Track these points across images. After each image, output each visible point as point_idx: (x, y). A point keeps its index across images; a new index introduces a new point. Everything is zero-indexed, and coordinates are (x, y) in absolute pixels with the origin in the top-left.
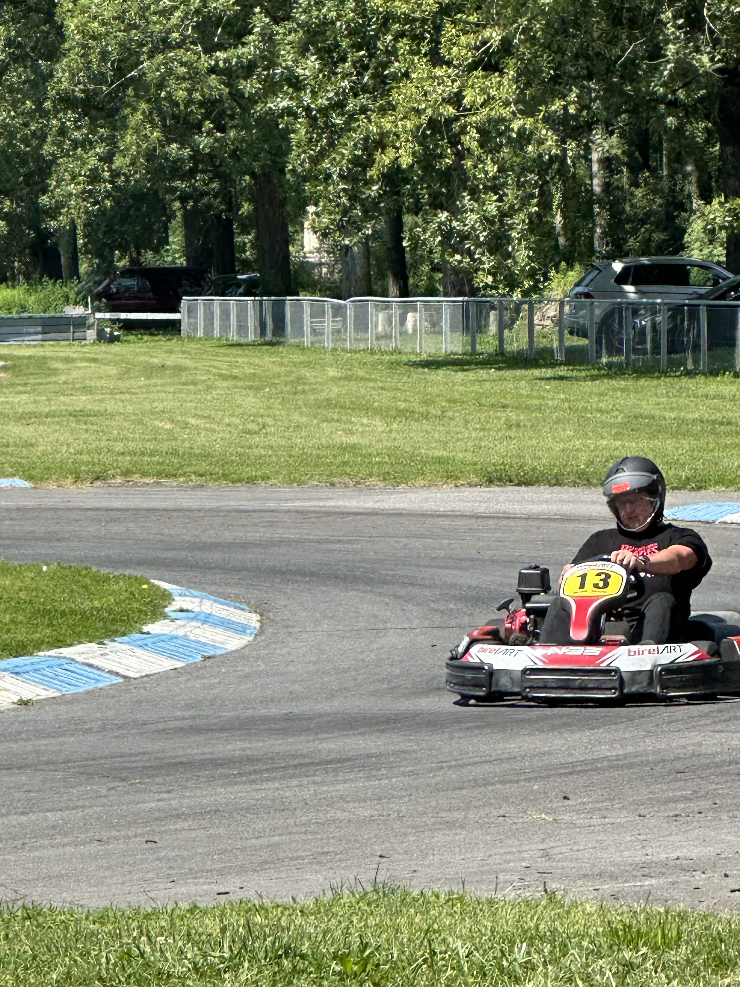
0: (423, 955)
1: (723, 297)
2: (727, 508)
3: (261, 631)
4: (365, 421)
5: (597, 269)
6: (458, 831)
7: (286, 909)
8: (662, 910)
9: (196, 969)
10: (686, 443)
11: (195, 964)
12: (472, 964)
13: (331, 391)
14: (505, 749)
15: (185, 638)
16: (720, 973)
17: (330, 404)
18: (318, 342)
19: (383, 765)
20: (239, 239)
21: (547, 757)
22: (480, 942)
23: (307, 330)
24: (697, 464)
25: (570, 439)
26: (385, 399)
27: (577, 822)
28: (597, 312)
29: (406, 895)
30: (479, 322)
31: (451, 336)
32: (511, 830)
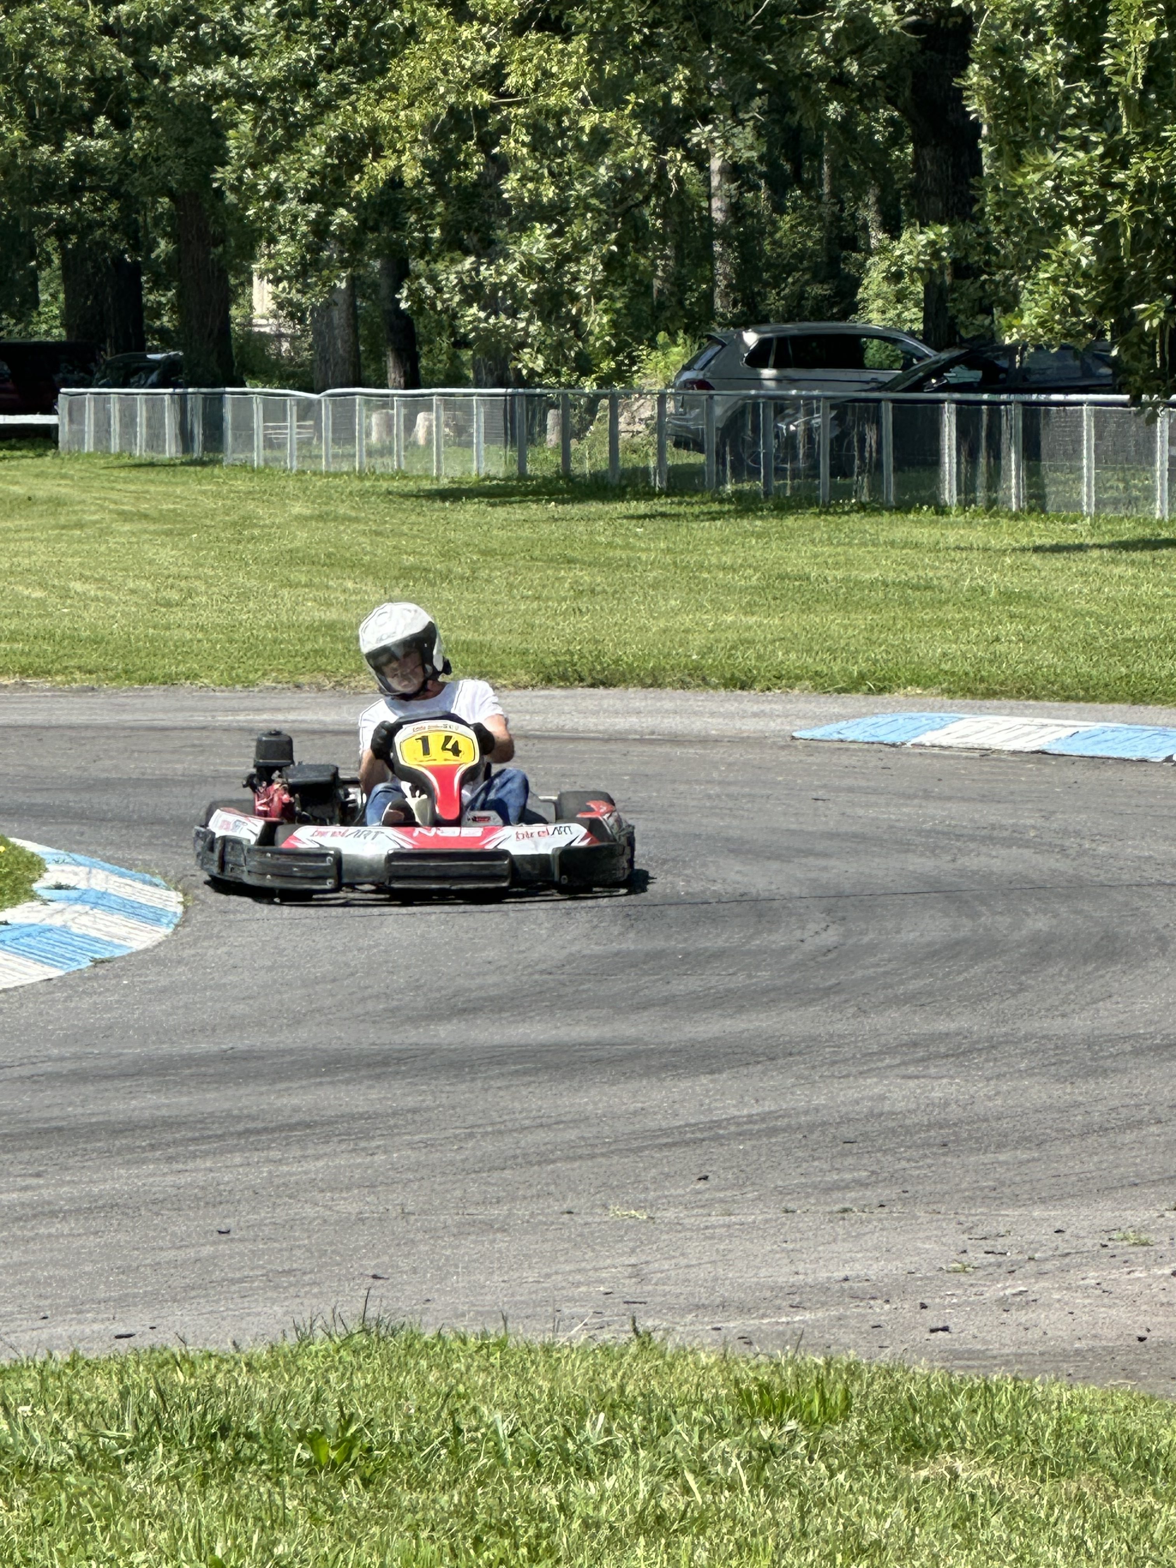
0: (440, 1434)
1: (918, 386)
2: (924, 721)
3: (185, 921)
4: (350, 585)
5: (719, 342)
6: (499, 1235)
7: (222, 1361)
8: (820, 1361)
9: (81, 1459)
10: (862, 619)
11: (79, 1449)
12: (518, 1447)
13: (295, 537)
14: (572, 1105)
15: (64, 929)
16: (912, 1460)
17: (294, 558)
18: (276, 459)
19: (379, 1132)
20: (152, 297)
21: (639, 1118)
22: (531, 1413)
23: (258, 440)
24: (878, 652)
25: (676, 612)
26: (383, 549)
27: (686, 1221)
28: (718, 411)
29: (415, 1338)
30: (530, 428)
31: (486, 450)
32: (581, 1234)
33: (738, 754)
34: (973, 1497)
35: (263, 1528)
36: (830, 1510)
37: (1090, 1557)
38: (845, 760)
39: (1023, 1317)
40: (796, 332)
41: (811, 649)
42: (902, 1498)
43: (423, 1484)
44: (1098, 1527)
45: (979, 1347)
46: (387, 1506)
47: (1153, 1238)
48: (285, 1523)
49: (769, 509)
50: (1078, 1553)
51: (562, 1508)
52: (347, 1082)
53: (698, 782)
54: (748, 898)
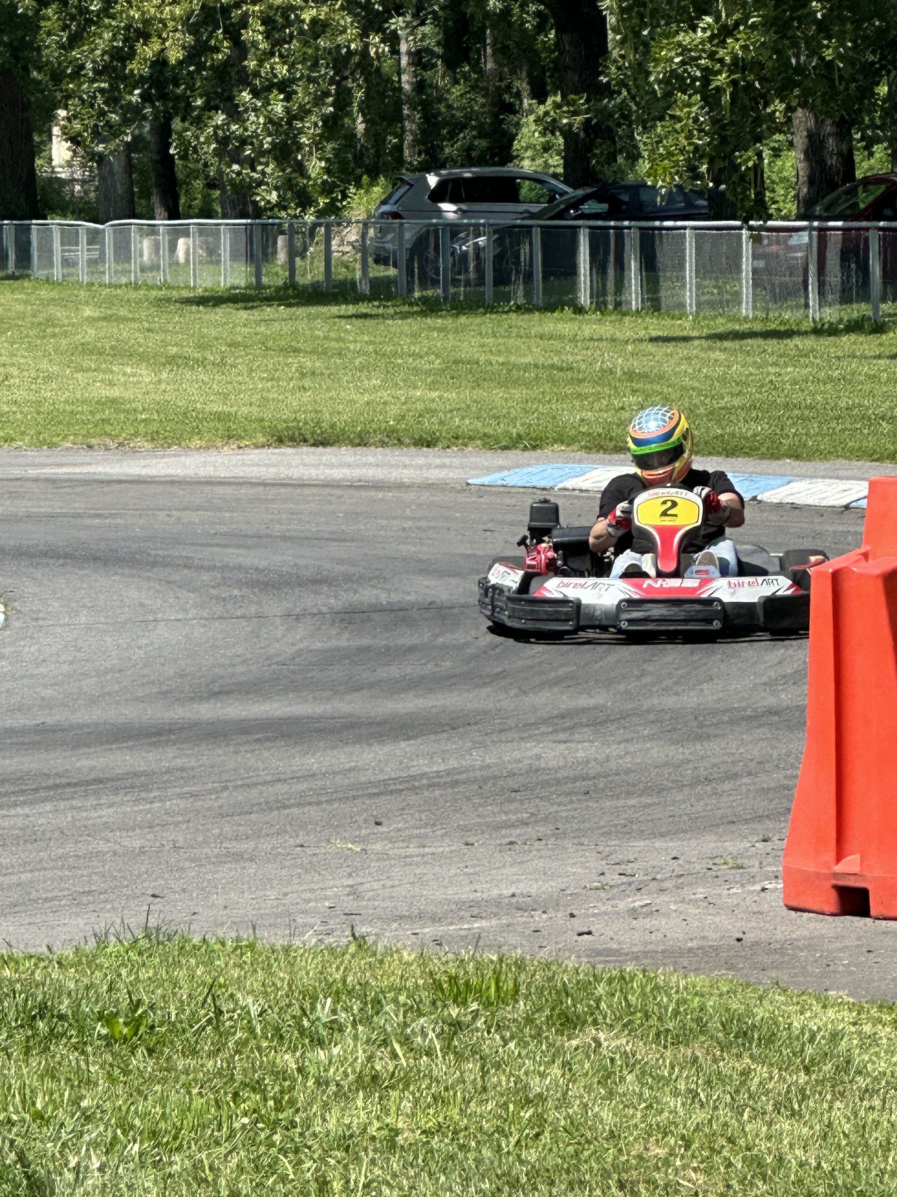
0: (207, 1015)
1: (561, 215)
2: (567, 471)
3: (6, 627)
4: (129, 370)
5: (407, 183)
6: (247, 864)
7: (40, 959)
8: (495, 958)
10: (519, 393)
12: (265, 1024)
13: (86, 333)
14: (302, 764)
16: (566, 1033)
17: (86, 349)
18: (69, 275)
19: (155, 786)
21: (353, 774)
22: (275, 998)
23: (57, 258)
24: (531, 419)
25: (376, 389)
26: (153, 343)
27: (391, 852)
28: (407, 235)
29: (185, 942)
30: (265, 249)
31: (231, 267)
32: (311, 863)
33: (425, 496)
34: (612, 1060)
35: (72, 1087)
36: (504, 1071)
37: (702, 1105)
38: (507, 501)
39: (648, 923)
40: (467, 174)
41: (481, 417)
42: (558, 1062)
43: (194, 1053)
44: (708, 1082)
45: (615, 946)
46: (166, 1070)
47: (746, 862)
48: (90, 1083)
49: (448, 311)
50: (693, 1102)
51: (300, 1070)
52: (130, 748)
53: (395, 518)
54: (433, 606)
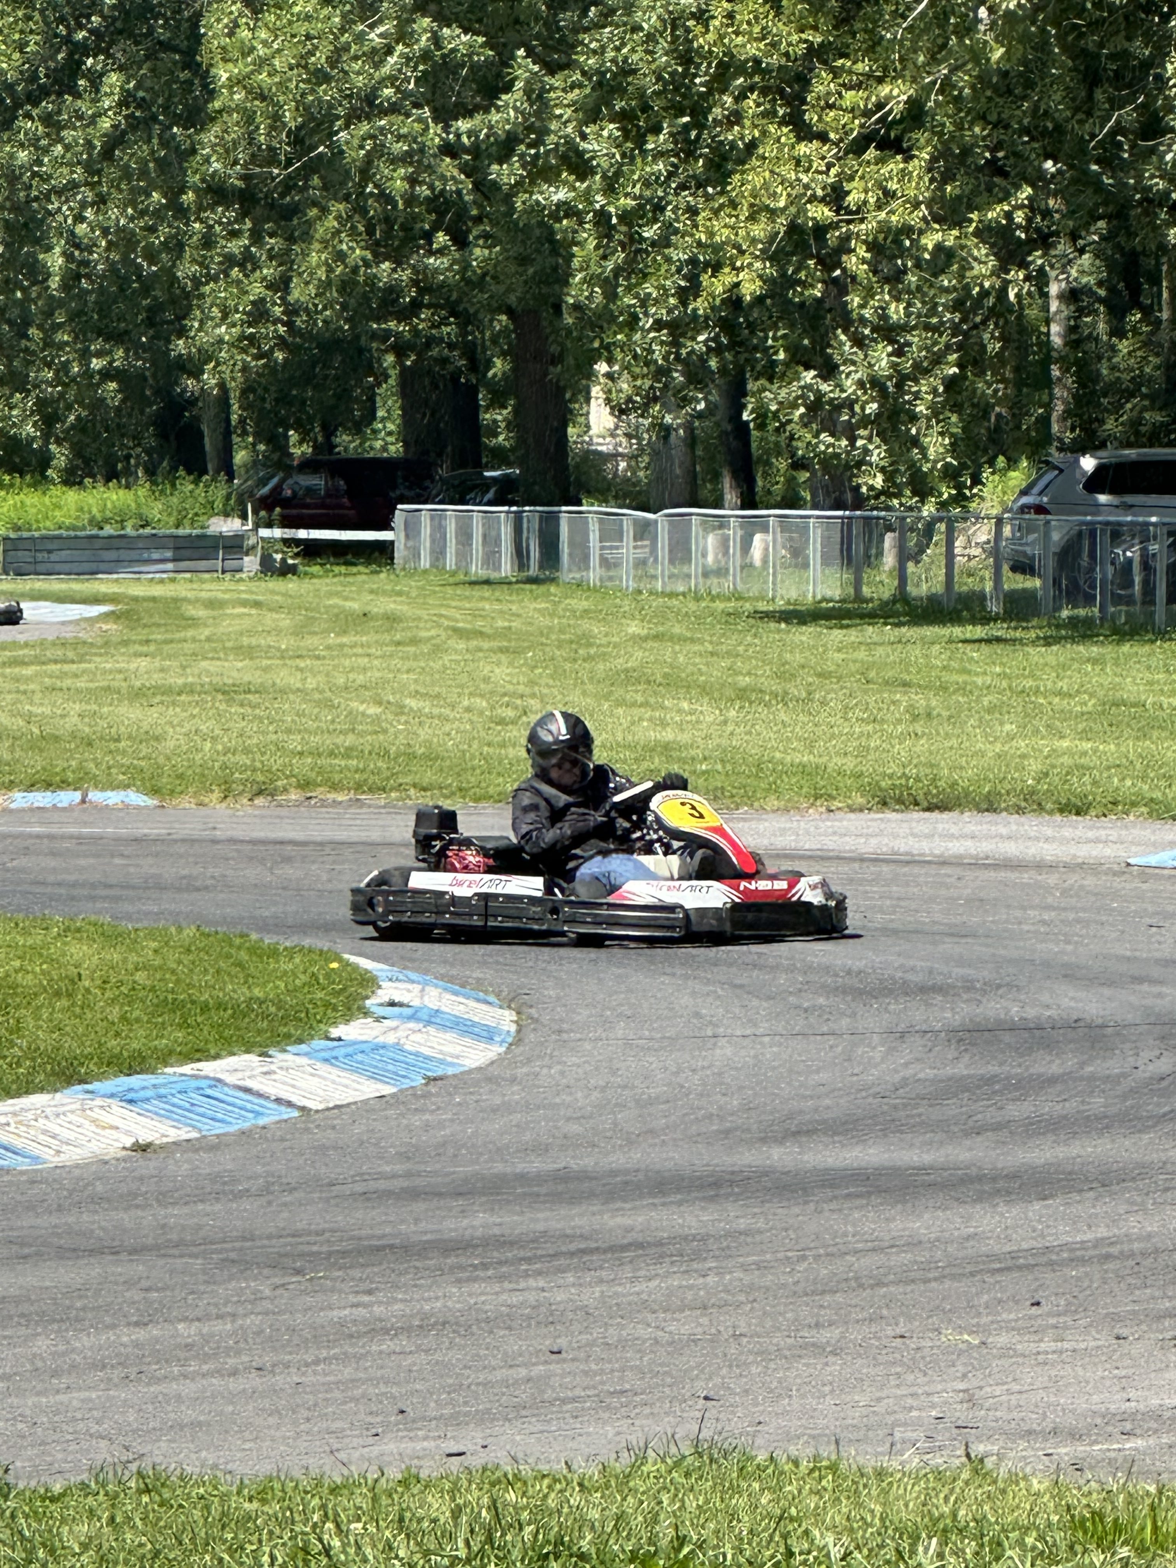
0: (773, 1557)
3: (518, 1040)
4: (685, 705)
5: (1056, 468)
6: (831, 1359)
7: (556, 1481)
8: (1152, 1489)
13: (631, 655)
14: (905, 1229)
15: (398, 1047)
17: (630, 677)
18: (611, 579)
19: (711, 1254)
20: (487, 416)
21: (971, 1243)
22: (863, 1537)
23: (595, 559)
25: (1011, 737)
26: (717, 670)
27: (1019, 1347)
28: (1056, 536)
29: (748, 1459)
30: (867, 549)
31: (823, 571)
32: (913, 1359)
33: (1073, 880)
40: (1134, 457)
41: (1147, 776)
49: (1106, 636)
52: (680, 1203)
53: (1032, 907)
54: (1082, 1024)
